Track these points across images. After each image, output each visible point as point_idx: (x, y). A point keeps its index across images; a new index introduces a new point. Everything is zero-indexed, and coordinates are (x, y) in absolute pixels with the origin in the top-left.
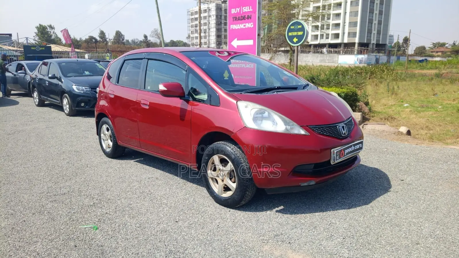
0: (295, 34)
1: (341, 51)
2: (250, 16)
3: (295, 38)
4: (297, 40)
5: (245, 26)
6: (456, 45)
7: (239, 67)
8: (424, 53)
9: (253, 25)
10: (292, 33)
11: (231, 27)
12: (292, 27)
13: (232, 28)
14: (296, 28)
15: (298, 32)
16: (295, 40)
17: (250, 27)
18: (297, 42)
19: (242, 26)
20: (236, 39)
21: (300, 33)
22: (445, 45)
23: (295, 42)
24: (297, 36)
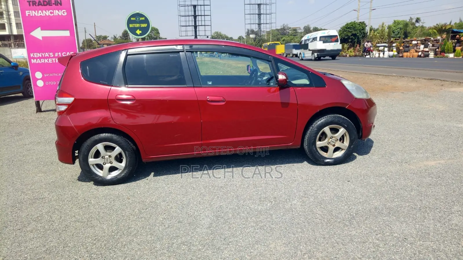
0: (138, 25)
1: (13, 44)
2: (60, 2)
3: (138, 30)
4: (141, 32)
5: (51, 13)
6: (117, 38)
7: (50, 62)
8: (92, 46)
9: (66, 14)
10: (133, 24)
11: (27, 14)
12: (132, 19)
13: (29, 15)
14: (138, 20)
15: (141, 24)
16: (138, 32)
17: (62, 15)
18: (141, 35)
19: (48, 13)
20: (39, 29)
21: (144, 25)
22: (107, 38)
23: (139, 34)
24: (140, 29)
